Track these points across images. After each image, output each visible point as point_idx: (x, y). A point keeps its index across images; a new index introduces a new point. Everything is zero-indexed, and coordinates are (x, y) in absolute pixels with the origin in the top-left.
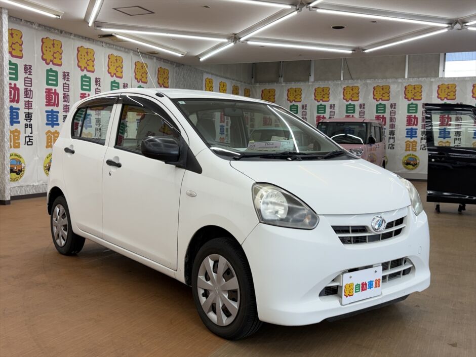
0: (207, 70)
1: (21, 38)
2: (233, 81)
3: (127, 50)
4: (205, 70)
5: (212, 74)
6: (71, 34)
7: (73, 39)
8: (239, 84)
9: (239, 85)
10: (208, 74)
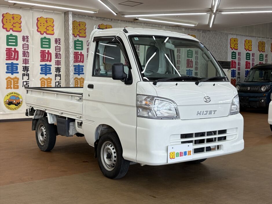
0: (231, 33)
1: (85, 26)
2: (259, 38)
3: (160, 26)
4: (229, 33)
5: (237, 35)
6: (119, 20)
7: (120, 23)
9: (264, 41)
10: (233, 35)
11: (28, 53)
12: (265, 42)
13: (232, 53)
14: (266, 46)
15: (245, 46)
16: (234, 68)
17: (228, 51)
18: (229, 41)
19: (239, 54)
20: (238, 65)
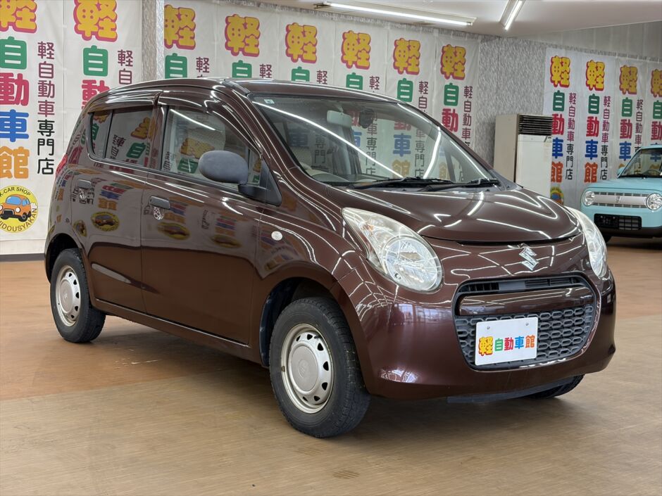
0: (555, 43)
1: (193, 20)
2: (622, 59)
3: (378, 22)
4: (548, 42)
5: (567, 48)
7: (278, 13)
8: (637, 63)
9: (635, 65)
10: (558, 49)
11: (52, 87)
12: (638, 68)
13: (555, 94)
14: (640, 77)
15: (587, 79)
16: (558, 133)
17: (545, 91)
18: (548, 64)
19: (571, 98)
20: (570, 127)
